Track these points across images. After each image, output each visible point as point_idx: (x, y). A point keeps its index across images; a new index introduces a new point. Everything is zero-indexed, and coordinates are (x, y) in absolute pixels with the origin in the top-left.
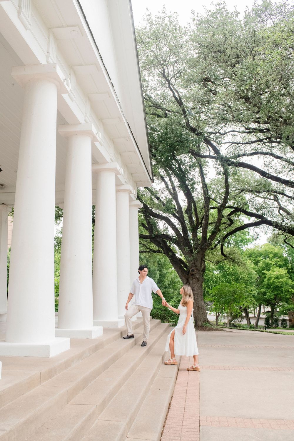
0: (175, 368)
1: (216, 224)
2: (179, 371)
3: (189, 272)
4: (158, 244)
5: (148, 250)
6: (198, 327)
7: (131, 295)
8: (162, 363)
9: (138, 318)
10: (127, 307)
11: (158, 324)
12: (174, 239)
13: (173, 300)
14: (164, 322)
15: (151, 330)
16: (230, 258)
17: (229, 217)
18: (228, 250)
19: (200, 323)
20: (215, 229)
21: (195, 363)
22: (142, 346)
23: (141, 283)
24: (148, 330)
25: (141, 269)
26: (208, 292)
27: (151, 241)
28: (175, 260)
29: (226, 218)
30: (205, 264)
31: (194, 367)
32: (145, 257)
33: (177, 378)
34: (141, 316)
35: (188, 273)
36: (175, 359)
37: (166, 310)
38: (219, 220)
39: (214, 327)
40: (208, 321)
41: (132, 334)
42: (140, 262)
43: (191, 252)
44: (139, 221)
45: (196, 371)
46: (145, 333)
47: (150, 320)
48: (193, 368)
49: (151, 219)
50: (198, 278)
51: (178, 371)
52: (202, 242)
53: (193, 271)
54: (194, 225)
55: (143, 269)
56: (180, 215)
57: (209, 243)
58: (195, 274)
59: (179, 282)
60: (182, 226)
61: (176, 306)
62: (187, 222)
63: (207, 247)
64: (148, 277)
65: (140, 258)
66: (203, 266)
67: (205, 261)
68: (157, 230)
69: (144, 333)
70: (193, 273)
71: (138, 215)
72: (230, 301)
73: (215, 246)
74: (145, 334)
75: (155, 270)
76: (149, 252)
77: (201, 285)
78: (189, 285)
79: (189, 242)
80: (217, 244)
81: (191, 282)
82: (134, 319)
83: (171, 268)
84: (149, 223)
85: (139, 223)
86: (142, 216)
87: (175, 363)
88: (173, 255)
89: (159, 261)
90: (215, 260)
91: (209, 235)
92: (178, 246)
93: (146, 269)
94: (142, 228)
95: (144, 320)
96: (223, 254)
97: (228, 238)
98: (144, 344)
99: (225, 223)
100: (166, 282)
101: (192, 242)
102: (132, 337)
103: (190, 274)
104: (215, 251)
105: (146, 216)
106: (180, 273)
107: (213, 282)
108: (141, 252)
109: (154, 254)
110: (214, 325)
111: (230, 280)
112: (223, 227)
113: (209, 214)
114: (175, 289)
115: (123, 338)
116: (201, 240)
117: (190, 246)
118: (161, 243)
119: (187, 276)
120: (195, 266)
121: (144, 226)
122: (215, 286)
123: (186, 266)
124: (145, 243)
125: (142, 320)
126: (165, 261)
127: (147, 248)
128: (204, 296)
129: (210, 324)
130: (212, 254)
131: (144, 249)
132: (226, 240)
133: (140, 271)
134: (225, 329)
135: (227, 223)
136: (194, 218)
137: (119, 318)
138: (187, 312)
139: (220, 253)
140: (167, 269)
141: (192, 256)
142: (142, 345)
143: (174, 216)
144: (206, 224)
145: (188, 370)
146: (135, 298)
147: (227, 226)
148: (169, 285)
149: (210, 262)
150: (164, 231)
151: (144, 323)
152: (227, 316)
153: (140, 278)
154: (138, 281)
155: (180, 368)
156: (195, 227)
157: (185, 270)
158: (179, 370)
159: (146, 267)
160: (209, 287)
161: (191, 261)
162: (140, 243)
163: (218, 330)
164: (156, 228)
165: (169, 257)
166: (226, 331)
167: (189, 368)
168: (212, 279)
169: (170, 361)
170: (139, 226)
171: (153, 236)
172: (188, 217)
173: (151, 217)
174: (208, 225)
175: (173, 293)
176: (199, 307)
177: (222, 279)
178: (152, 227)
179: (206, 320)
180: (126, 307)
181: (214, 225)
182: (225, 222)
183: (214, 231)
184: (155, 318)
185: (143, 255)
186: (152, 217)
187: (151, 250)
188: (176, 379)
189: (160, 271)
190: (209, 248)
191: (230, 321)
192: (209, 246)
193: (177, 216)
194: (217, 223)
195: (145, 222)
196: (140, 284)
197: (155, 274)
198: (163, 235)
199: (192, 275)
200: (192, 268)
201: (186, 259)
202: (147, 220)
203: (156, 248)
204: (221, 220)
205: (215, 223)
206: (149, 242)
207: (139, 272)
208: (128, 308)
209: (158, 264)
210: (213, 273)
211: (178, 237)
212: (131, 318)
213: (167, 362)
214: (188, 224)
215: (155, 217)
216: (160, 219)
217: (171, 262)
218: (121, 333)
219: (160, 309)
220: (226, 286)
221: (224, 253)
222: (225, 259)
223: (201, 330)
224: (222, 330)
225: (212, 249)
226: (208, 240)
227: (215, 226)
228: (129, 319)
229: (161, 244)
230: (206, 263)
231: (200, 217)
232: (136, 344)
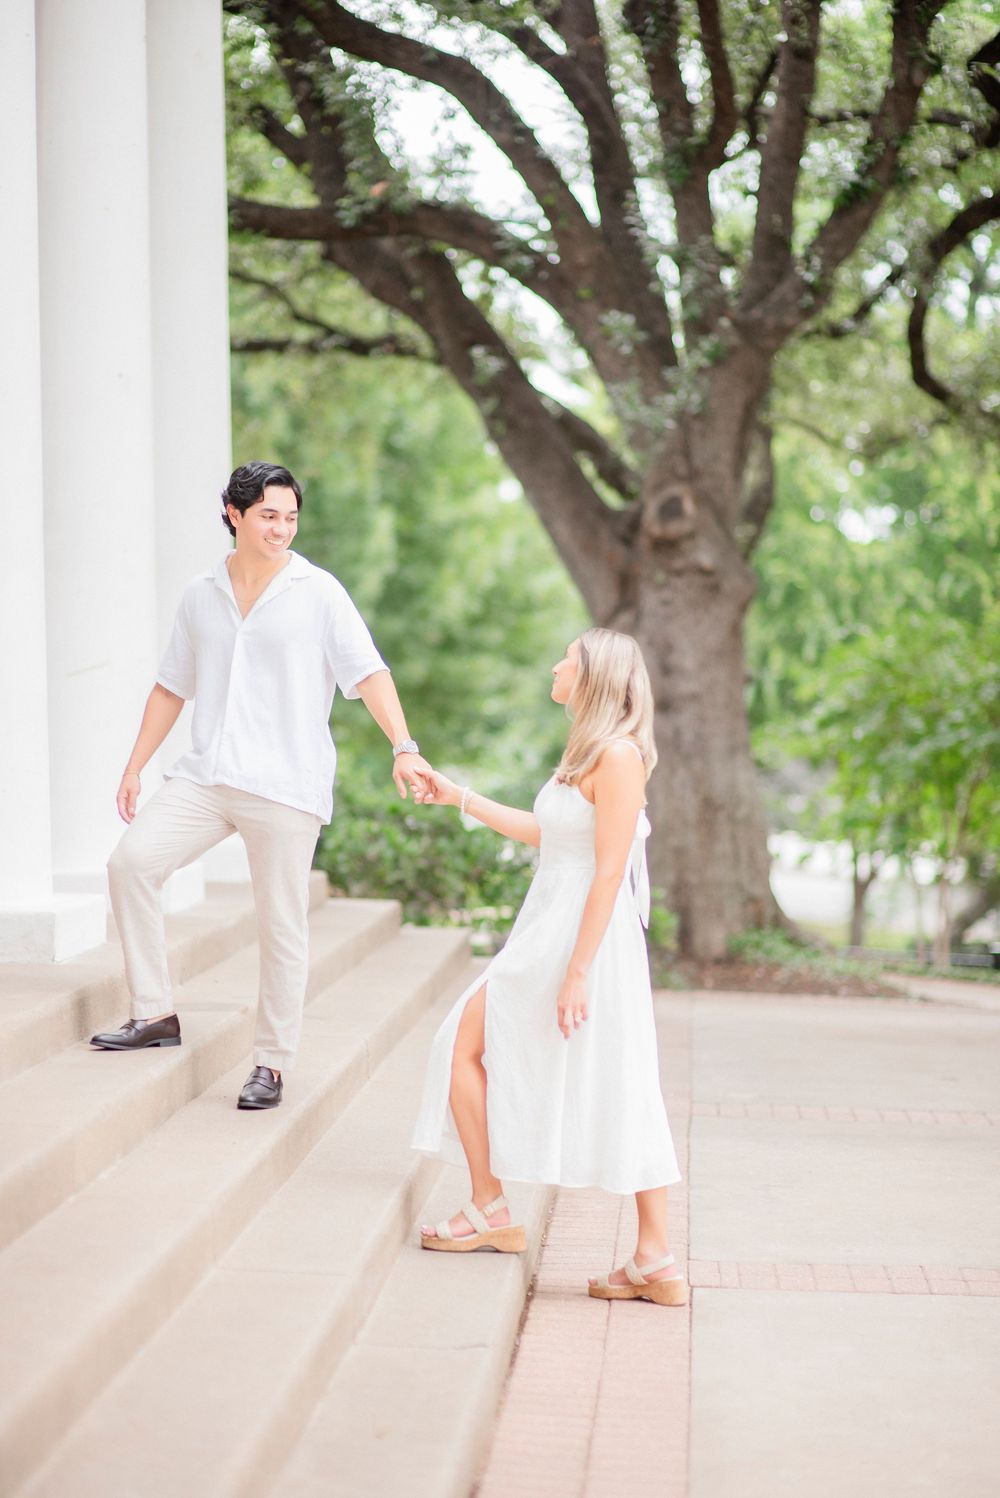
0: (508, 1277)
1: (874, 129)
2: (535, 1305)
3: (634, 524)
4: (387, 287)
5: (303, 334)
6: (702, 964)
7: (168, 702)
8: (407, 1234)
9: (213, 889)
10: (128, 799)
11: (378, 937)
12: (523, 247)
13: (504, 747)
14: (422, 922)
15: (318, 982)
16: (984, 414)
17: (986, 68)
18: (965, 346)
19: (714, 937)
20: (865, 170)
21: (649, 1250)
22: (243, 1105)
23: (246, 608)
24: (297, 983)
25: (243, 493)
26: (786, 685)
27: (328, 257)
28: (525, 422)
29: (959, 74)
30: (768, 464)
31: (636, 1275)
32: (281, 392)
33: (514, 1356)
34: (242, 873)
35: (629, 529)
36: (506, 1210)
37: (446, 828)
38: (904, 93)
39: (831, 966)
40: (776, 920)
41: (168, 1012)
42: (237, 427)
43: (659, 352)
44: (231, 84)
45: (651, 1301)
46: (267, 1004)
47: (315, 907)
48: (628, 1283)
49: (333, 69)
50: (704, 572)
51: (529, 1299)
52: (752, 273)
53: (671, 510)
54: (690, 131)
55: (258, 494)
56: (579, 40)
57: (811, 288)
58: (691, 536)
59: (552, 601)
60: (594, 141)
61: (525, 799)
62: (635, 101)
63: (789, 320)
64: (299, 564)
65: (240, 400)
66: (752, 477)
67: (768, 435)
68: (380, 166)
69: (261, 1008)
70: (675, 528)
71: (225, 38)
72: (965, 765)
73: (863, 311)
74: (269, 1013)
75: (357, 501)
76: (312, 348)
77: (736, 631)
78: (632, 630)
79: (647, 275)
80: (879, 296)
81: (650, 599)
82: (183, 893)
83: (494, 480)
84: (312, 103)
85: (231, 107)
86: (251, 43)
87: (504, 1235)
88: (514, 376)
89: (396, 426)
90: (864, 426)
91: (811, 213)
92: (557, 303)
93: (279, 498)
94: (254, 143)
95: (264, 903)
96: (921, 376)
97: (968, 245)
98: (264, 1095)
99: (953, 120)
100: (452, 602)
101: (667, 269)
102: (165, 1033)
103: (643, 542)
104: (859, 351)
105: (287, 46)
106: (563, 529)
107: (834, 604)
108: (248, 348)
109: (357, 369)
110: (831, 949)
111: (976, 590)
112: (930, 148)
113: (824, 39)
114: (520, 660)
115: (95, 1041)
116: (746, 255)
117: (650, 312)
118: (414, 273)
119: (620, 551)
120: (693, 476)
121: (272, 130)
122: (850, 640)
123: (614, 474)
124: (278, 274)
125: (247, 905)
126: (443, 431)
127: (298, 318)
128: (756, 717)
129: (796, 939)
130: (835, 371)
131: (268, 320)
132: (956, 261)
133: (234, 512)
134: (917, 987)
135: (965, 118)
136: (694, 72)
137: (62, 884)
138: (601, 844)
139: (899, 368)
140: (461, 491)
141: (667, 388)
142: (242, 1100)
143: (523, 47)
144: (789, 122)
145: (596, 1293)
146: (194, 727)
147: (965, 142)
148: (475, 621)
149: (812, 443)
150: (441, 171)
151: (262, 932)
152: (940, 880)
153: (234, 566)
154: (219, 590)
155: (545, 1279)
156: (701, 147)
157: (602, 510)
158: (531, 1292)
159: (286, 480)
160: (793, 643)
161: (659, 434)
162: (238, 276)
163: (859, 988)
164: (375, 149)
165: (478, 393)
166: (924, 1000)
167: (604, 1283)
168: (824, 580)
169: (463, 1227)
170: (234, 125)
171: (348, 214)
172: (648, 58)
173: (328, 59)
174: (810, 133)
175: (504, 690)
176: (709, 805)
177: (912, 581)
178: (338, 138)
179: (766, 916)
180: (127, 803)
181: (860, 131)
182: (956, 107)
183: (855, 185)
184: (356, 888)
185: (264, 373)
186: (338, 56)
187: (330, 331)
188: (512, 1363)
189: (406, 506)
190: (809, 326)
191: (966, 922)
192: (808, 313)
193: (552, 53)
194: (882, 114)
195: (280, 100)
196: (236, 618)
197: (362, 530)
198: (433, 209)
199: (666, 546)
200: (659, 486)
201: (618, 413)
202: (294, 79)
203: (371, 318)
204: (916, 92)
205: (864, 115)
206: (314, 262)
207: (227, 519)
208: (141, 802)
209: (390, 450)
210: (839, 536)
211: (557, 234)
212: (159, 882)
213: (444, 1230)
214: (638, 119)
215: (370, 58)
216: (407, 71)
217: (494, 436)
218: (82, 1007)
219: (397, 816)
220: (939, 642)
221: (936, 367)
222: (940, 421)
223: (722, 986)
224: (891, 993)
225: (836, 333)
226: (807, 258)
227: (870, 142)
228: (141, 886)
229: (408, 284)
230: (781, 448)
231: (743, 62)
232: (195, 1094)
